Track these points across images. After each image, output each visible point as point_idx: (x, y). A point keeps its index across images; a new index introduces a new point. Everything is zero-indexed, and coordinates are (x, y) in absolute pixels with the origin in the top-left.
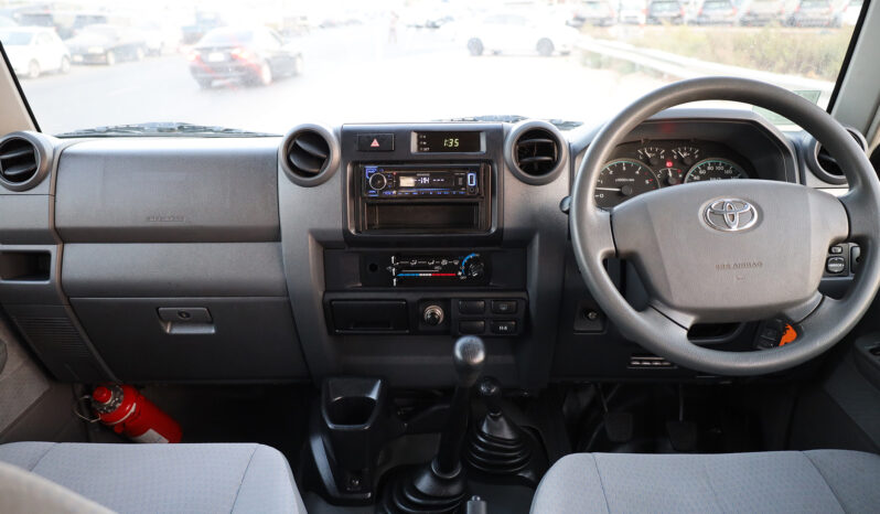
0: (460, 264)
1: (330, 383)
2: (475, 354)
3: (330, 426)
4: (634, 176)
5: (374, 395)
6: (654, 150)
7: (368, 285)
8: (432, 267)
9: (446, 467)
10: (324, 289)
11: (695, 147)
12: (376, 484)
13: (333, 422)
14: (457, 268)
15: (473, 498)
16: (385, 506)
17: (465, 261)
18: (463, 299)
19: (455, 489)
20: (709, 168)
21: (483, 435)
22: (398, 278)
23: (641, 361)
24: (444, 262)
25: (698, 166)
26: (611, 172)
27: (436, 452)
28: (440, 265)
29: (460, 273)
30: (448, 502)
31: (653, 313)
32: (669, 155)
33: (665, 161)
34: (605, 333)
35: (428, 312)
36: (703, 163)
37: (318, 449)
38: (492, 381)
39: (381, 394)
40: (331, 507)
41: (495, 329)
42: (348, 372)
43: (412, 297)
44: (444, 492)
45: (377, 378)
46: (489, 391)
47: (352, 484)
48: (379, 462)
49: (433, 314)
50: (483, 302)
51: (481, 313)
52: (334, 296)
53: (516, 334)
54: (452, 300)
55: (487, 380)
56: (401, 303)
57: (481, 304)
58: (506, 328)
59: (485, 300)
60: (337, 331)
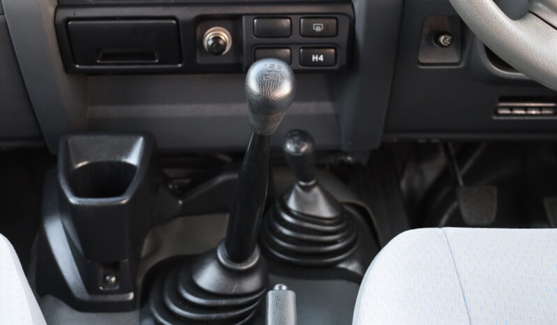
1: (69, 141)
2: (276, 84)
3: (73, 200)
5: (134, 159)
9: (238, 254)
10: (55, 3)
12: (140, 281)
13: (77, 194)
15: (277, 287)
16: (153, 309)
18: (260, 16)
19: (251, 284)
21: (289, 212)
23: (511, 108)
27: (224, 234)
30: (241, 301)
31: (533, 21)
34: (461, 66)
35: (208, 39)
37: (57, 236)
38: (303, 136)
39: (144, 158)
40: (78, 314)
41: (306, 61)
42: (96, 127)
43: (185, 13)
44: (235, 288)
45: (137, 133)
46: (298, 150)
47: (106, 282)
48: (144, 253)
49: (216, 39)
50: (289, 21)
51: (286, 37)
52: (70, 13)
53: (336, 67)
54: (244, 18)
55: (295, 136)
56: (169, 21)
57: (286, 22)
58: (321, 58)
59: (292, 17)
60: (77, 66)
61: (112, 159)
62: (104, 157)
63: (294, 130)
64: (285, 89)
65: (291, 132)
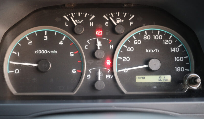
4: (57, 47)
6: (82, 16)
11: (131, 12)
20: (145, 37)
25: (132, 34)
26: (30, 43)
32: (99, 21)
33: (94, 29)
36: (138, 31)
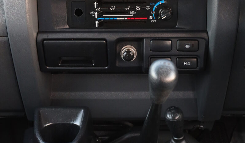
0: (151, 10)
2: (167, 74)
5: (78, 122)
7: (74, 27)
8: (127, 12)
10: (37, 31)
14: (149, 13)
17: (156, 7)
18: (154, 39)
22: (99, 21)
24: (138, 8)
28: (135, 10)
29: (151, 18)
35: (124, 52)
38: (176, 110)
39: (84, 121)
42: (56, 104)
43: (111, 37)
45: (80, 108)
46: (173, 118)
49: (128, 52)
50: (170, 42)
51: (168, 51)
52: (45, 36)
53: (197, 69)
54: (144, 39)
55: (172, 110)
56: (102, 41)
57: (169, 43)
58: (189, 64)
59: (172, 39)
60: (47, 67)
61: (65, 122)
62: (60, 121)
63: (172, 107)
64: (172, 77)
65: (169, 108)
